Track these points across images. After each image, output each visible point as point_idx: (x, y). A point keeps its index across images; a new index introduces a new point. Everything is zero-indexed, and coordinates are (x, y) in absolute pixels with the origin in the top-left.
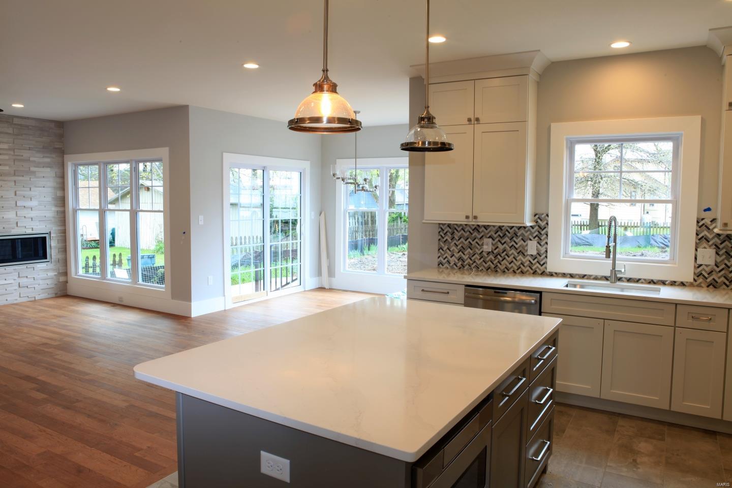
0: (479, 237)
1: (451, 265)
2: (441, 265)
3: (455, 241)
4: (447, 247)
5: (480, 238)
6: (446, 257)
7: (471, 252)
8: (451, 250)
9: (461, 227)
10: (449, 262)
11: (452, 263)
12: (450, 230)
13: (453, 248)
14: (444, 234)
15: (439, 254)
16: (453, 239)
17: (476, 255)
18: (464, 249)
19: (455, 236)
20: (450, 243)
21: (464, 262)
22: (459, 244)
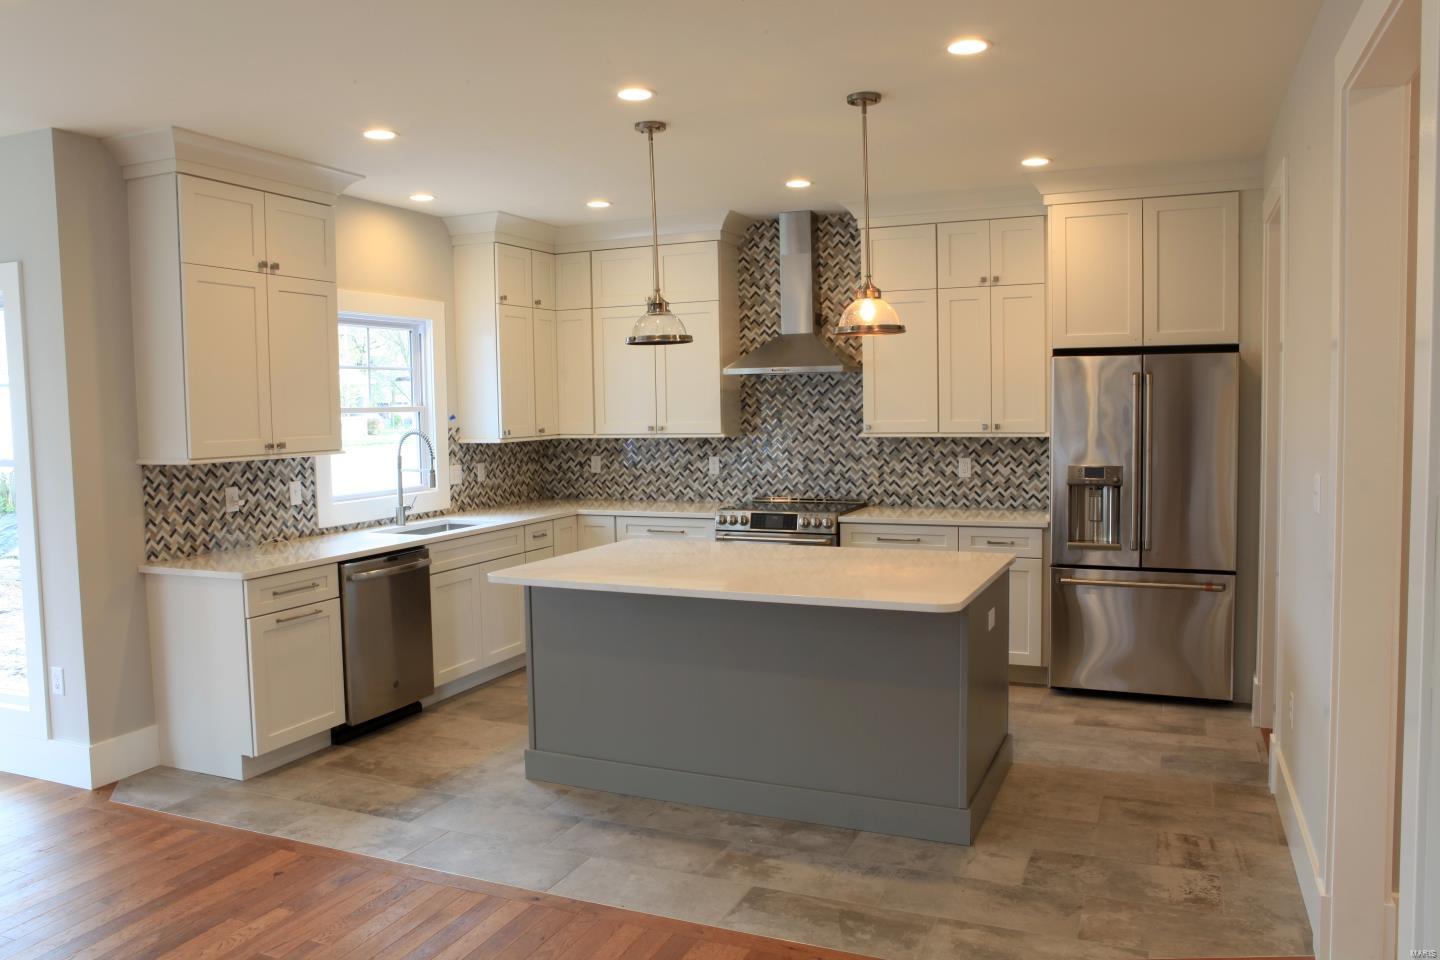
0: (217, 486)
1: (172, 552)
2: (153, 558)
3: (176, 502)
4: (161, 516)
5: (219, 489)
6: (162, 538)
7: (206, 518)
8: (170, 520)
9: (184, 472)
10: (167, 547)
11: (174, 548)
12: (165, 481)
13: (173, 516)
14: (155, 490)
15: (149, 535)
16: (171, 497)
17: (215, 523)
18: (194, 515)
19: (166, 492)
20: (166, 507)
21: (195, 541)
22: (184, 507)
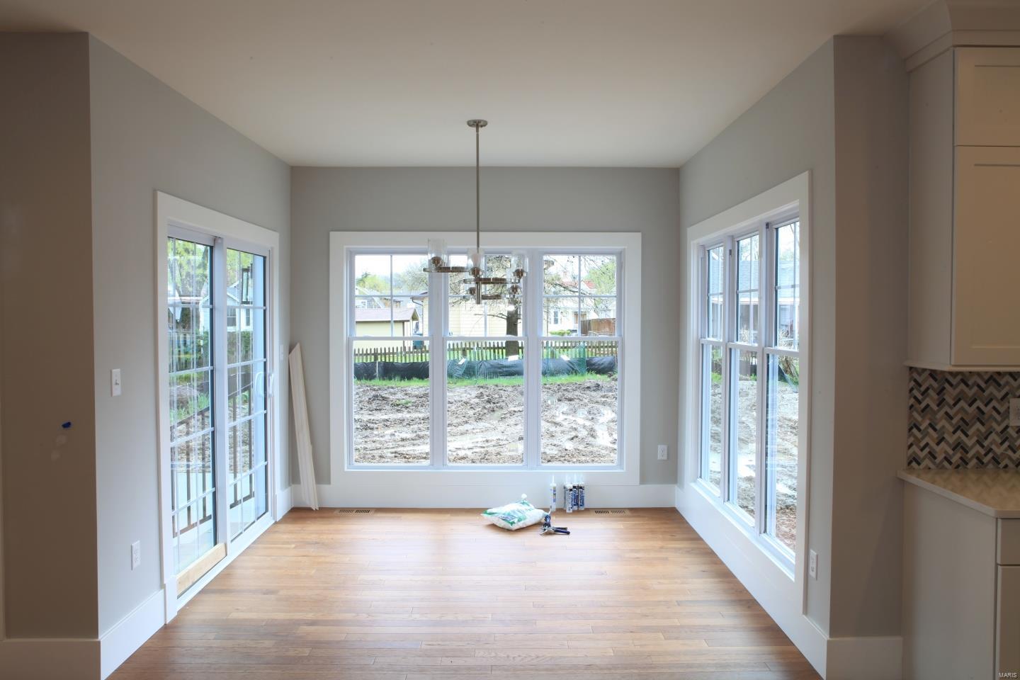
0: (999, 395)
1: (938, 461)
2: (914, 464)
3: (946, 409)
4: (927, 422)
5: (1003, 398)
6: (927, 444)
7: (983, 429)
8: (938, 427)
9: (959, 377)
10: (932, 455)
11: (940, 457)
12: (935, 385)
13: (941, 423)
14: (923, 394)
15: (912, 440)
16: (941, 403)
17: (993, 436)
18: (967, 424)
19: (936, 397)
20: (935, 413)
21: (967, 452)
22: (956, 414)
